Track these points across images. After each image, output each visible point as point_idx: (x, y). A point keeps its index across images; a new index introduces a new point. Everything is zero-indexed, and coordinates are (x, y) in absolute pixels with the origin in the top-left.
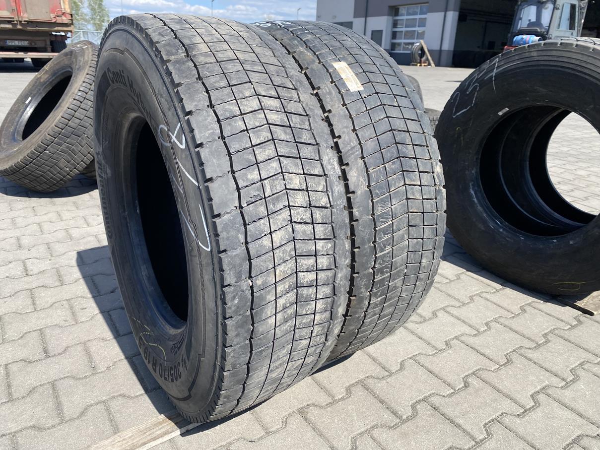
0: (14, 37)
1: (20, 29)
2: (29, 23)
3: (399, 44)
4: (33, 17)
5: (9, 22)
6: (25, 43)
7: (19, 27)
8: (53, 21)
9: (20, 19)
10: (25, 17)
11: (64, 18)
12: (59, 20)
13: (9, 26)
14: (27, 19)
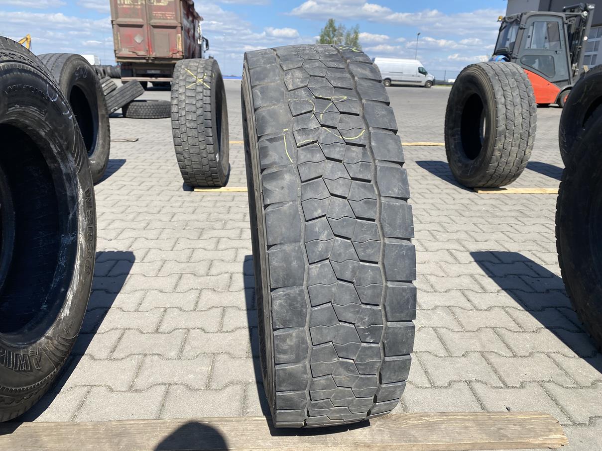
0: (150, 68)
1: (150, 63)
2: (156, 58)
4: (158, 55)
5: (144, 58)
6: (158, 72)
7: (150, 61)
8: (170, 57)
9: (151, 56)
10: (153, 55)
11: (178, 54)
12: (174, 56)
13: (144, 61)
14: (154, 56)
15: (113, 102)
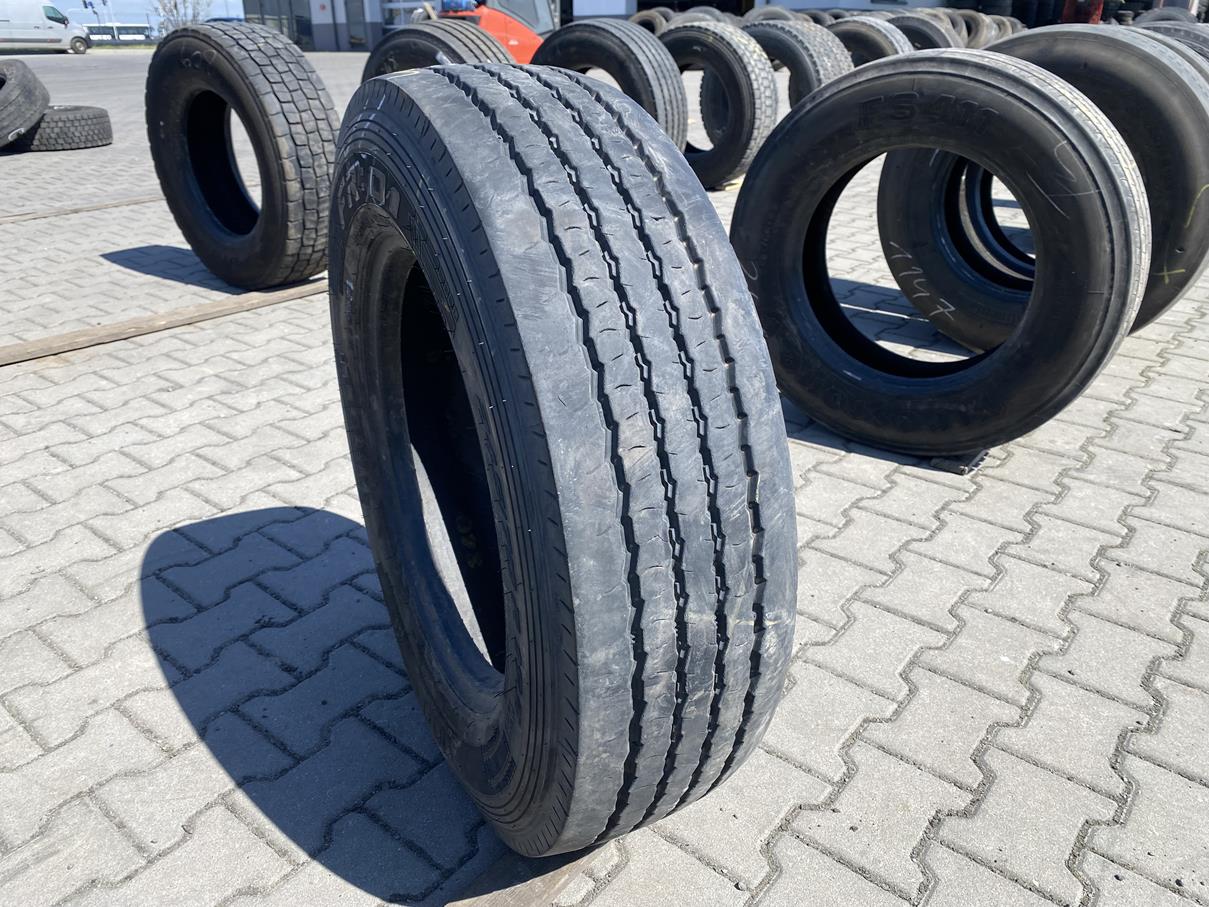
3: (398, 10)
15: (12, 118)
